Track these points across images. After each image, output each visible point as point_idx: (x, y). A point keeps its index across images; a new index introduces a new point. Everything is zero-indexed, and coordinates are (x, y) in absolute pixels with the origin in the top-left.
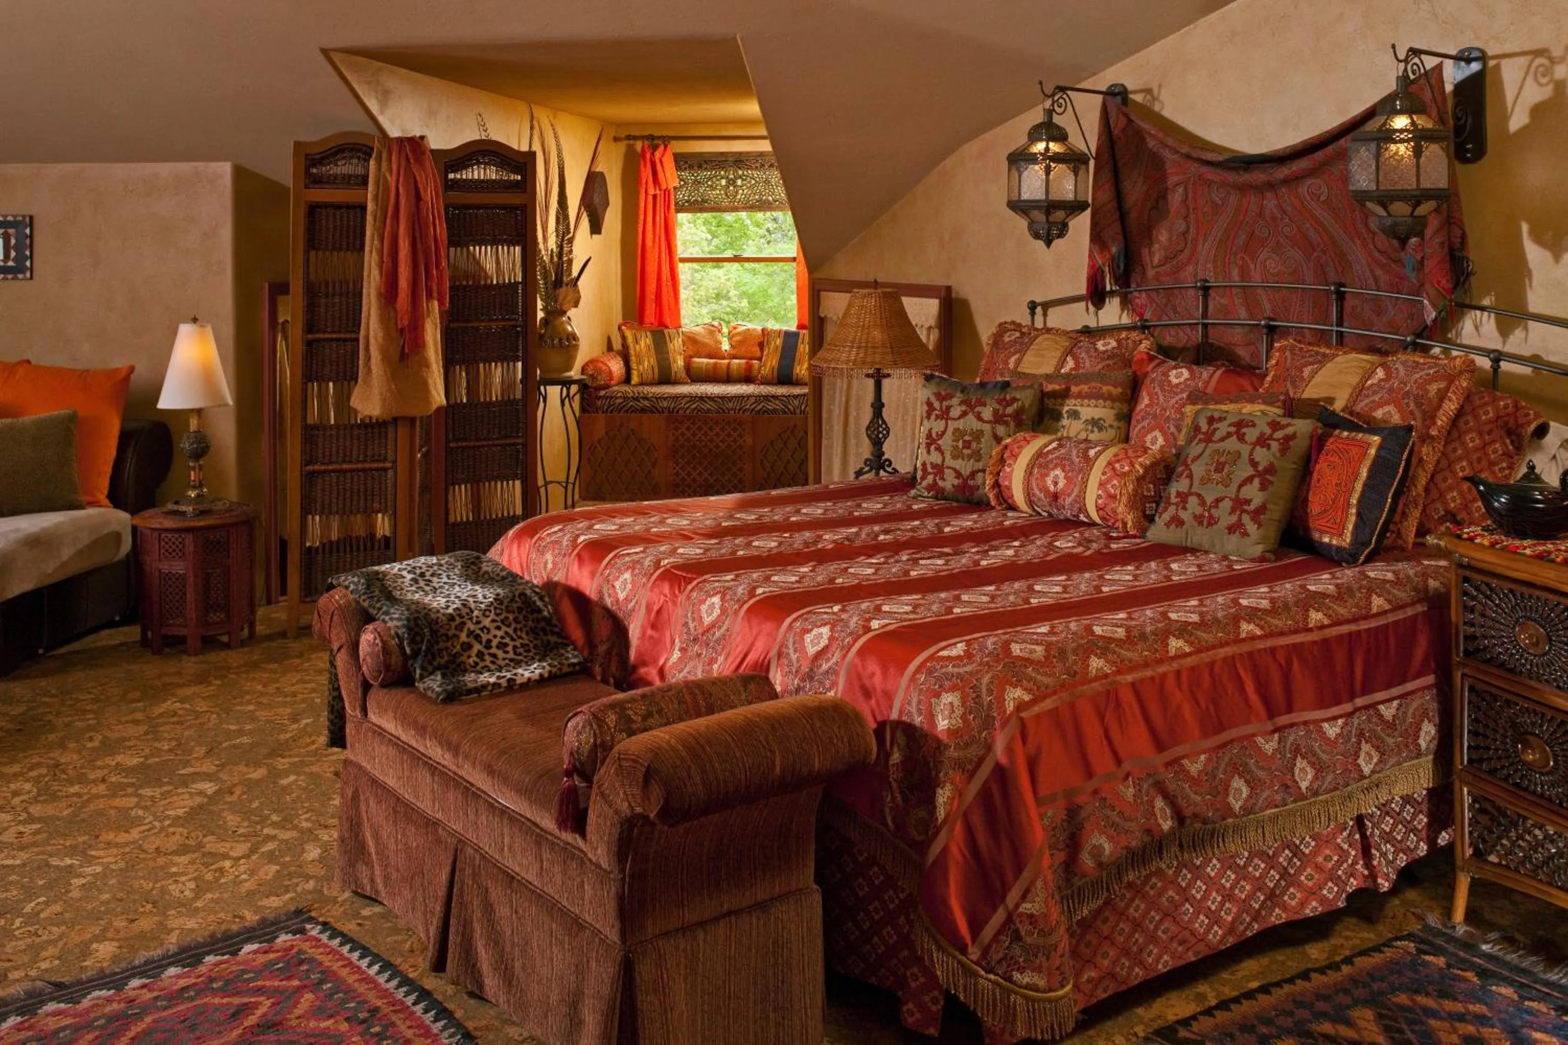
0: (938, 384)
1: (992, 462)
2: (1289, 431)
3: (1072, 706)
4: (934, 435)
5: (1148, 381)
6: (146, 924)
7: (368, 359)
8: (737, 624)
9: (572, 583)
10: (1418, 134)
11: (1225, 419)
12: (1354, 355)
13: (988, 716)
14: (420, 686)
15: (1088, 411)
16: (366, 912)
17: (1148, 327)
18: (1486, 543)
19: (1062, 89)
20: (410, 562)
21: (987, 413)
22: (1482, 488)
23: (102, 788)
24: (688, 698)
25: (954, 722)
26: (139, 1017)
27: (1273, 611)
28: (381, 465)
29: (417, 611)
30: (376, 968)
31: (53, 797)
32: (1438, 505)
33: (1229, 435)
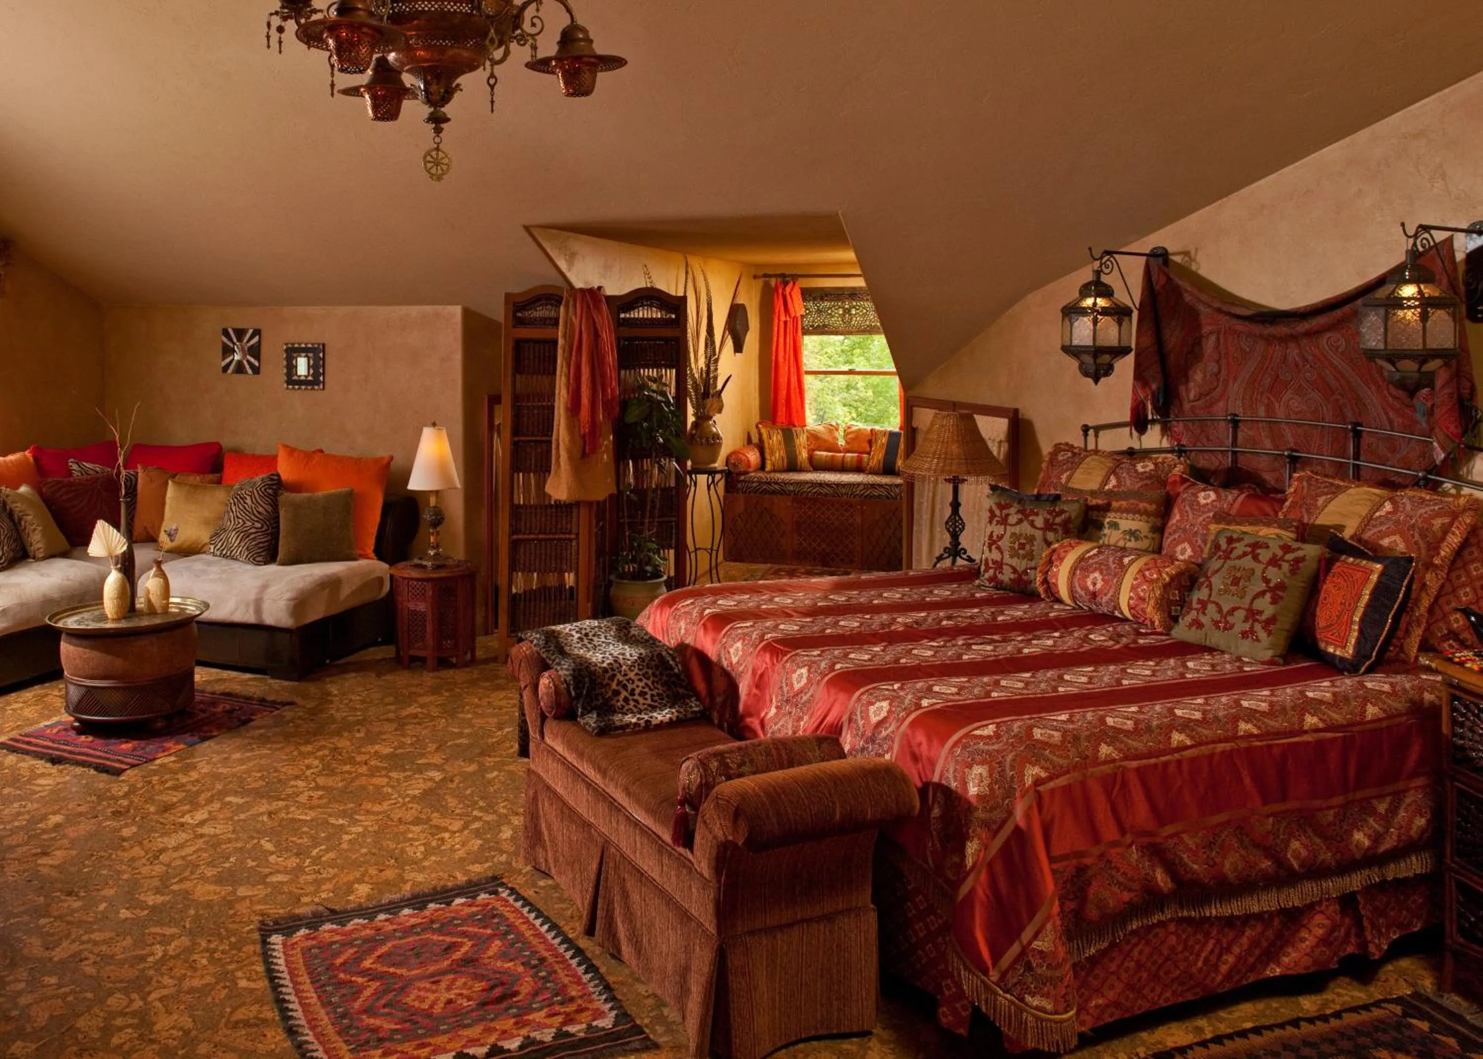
0: (1000, 495)
1: (1042, 562)
2: (1300, 554)
3: (1083, 784)
4: (995, 538)
5: (1179, 500)
6: (390, 874)
7: (558, 457)
8: (819, 692)
9: (699, 647)
10: (1424, 301)
11: (1242, 539)
12: (1366, 489)
13: (1010, 787)
14: (582, 721)
15: (1128, 523)
16: (542, 883)
17: (1185, 452)
18: (1476, 667)
19: (1109, 253)
20: (578, 624)
21: (1039, 521)
22: (1473, 619)
23: (364, 769)
24: (774, 752)
25: (982, 789)
26: (383, 942)
27: (1271, 713)
28: (567, 536)
29: (581, 664)
30: (546, 927)
31: (333, 773)
32: (1441, 624)
33: (1245, 554)
